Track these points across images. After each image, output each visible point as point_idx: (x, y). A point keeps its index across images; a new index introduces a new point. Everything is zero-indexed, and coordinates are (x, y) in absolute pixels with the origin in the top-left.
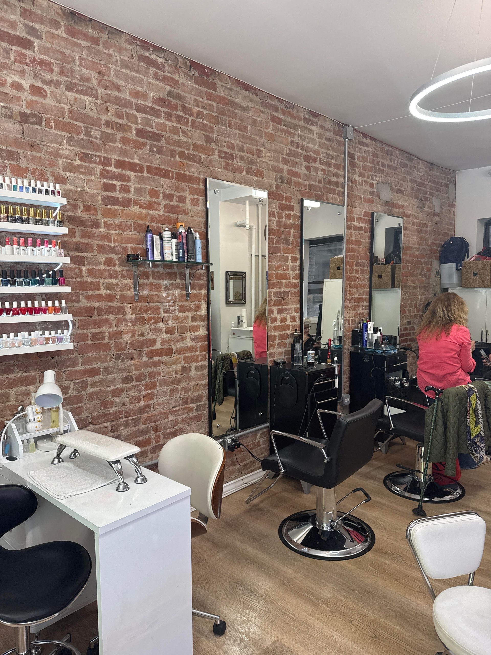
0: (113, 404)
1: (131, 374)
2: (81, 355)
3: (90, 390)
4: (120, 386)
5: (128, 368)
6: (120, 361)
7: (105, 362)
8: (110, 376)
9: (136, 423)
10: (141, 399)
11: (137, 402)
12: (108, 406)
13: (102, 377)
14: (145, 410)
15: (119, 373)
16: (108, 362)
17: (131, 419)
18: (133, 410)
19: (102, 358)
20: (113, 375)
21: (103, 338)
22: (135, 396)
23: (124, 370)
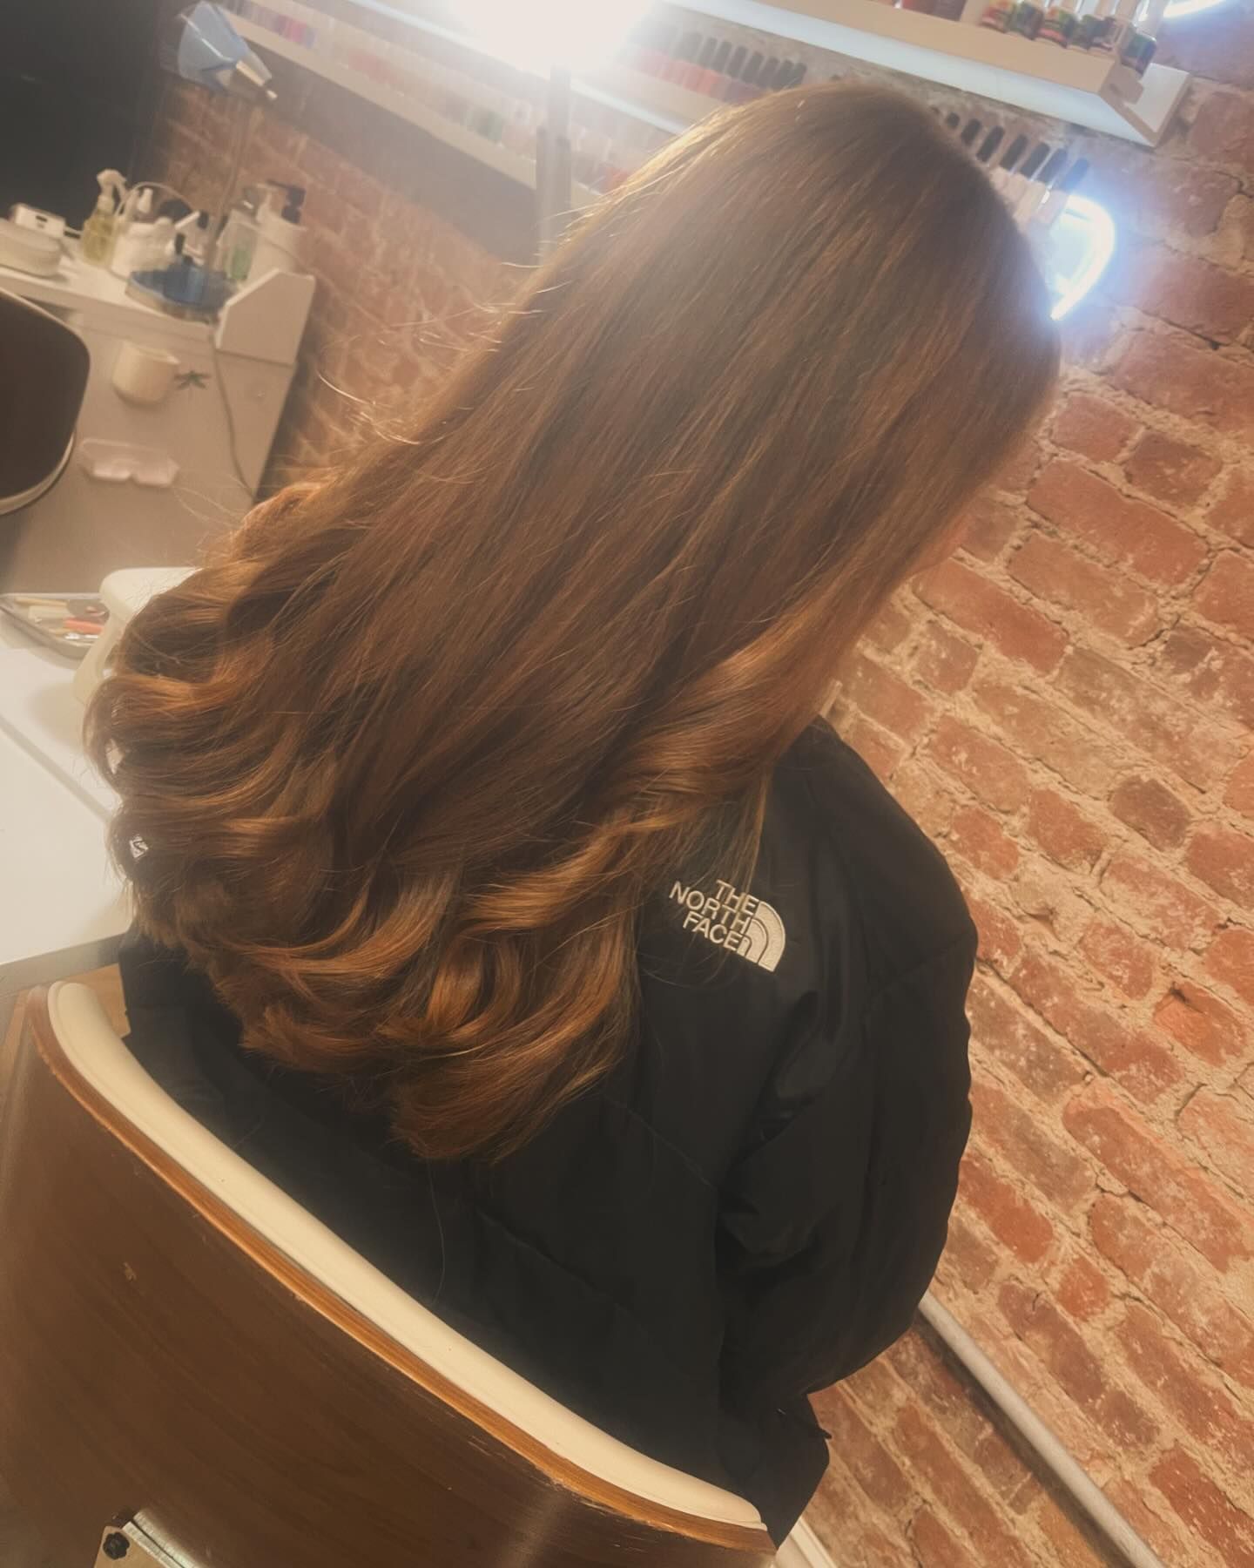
0: (1009, 868)
1: (1185, 797)
2: (1035, 517)
3: (963, 707)
4: (1096, 811)
5: (1199, 756)
6: (1185, 677)
7: (1107, 627)
8: (1083, 713)
9: (1038, 1074)
10: (1148, 985)
11: (1117, 980)
12: (984, 856)
13: (1050, 690)
14: (1125, 1065)
15: (1134, 736)
16: (1121, 633)
17: (1028, 1026)
18: (1067, 992)
19: (1112, 598)
20: (1095, 724)
21: (1189, 494)
22: (1128, 938)
23: (1172, 746)
